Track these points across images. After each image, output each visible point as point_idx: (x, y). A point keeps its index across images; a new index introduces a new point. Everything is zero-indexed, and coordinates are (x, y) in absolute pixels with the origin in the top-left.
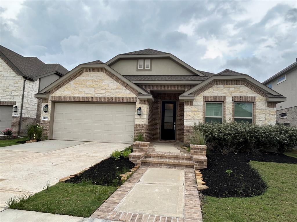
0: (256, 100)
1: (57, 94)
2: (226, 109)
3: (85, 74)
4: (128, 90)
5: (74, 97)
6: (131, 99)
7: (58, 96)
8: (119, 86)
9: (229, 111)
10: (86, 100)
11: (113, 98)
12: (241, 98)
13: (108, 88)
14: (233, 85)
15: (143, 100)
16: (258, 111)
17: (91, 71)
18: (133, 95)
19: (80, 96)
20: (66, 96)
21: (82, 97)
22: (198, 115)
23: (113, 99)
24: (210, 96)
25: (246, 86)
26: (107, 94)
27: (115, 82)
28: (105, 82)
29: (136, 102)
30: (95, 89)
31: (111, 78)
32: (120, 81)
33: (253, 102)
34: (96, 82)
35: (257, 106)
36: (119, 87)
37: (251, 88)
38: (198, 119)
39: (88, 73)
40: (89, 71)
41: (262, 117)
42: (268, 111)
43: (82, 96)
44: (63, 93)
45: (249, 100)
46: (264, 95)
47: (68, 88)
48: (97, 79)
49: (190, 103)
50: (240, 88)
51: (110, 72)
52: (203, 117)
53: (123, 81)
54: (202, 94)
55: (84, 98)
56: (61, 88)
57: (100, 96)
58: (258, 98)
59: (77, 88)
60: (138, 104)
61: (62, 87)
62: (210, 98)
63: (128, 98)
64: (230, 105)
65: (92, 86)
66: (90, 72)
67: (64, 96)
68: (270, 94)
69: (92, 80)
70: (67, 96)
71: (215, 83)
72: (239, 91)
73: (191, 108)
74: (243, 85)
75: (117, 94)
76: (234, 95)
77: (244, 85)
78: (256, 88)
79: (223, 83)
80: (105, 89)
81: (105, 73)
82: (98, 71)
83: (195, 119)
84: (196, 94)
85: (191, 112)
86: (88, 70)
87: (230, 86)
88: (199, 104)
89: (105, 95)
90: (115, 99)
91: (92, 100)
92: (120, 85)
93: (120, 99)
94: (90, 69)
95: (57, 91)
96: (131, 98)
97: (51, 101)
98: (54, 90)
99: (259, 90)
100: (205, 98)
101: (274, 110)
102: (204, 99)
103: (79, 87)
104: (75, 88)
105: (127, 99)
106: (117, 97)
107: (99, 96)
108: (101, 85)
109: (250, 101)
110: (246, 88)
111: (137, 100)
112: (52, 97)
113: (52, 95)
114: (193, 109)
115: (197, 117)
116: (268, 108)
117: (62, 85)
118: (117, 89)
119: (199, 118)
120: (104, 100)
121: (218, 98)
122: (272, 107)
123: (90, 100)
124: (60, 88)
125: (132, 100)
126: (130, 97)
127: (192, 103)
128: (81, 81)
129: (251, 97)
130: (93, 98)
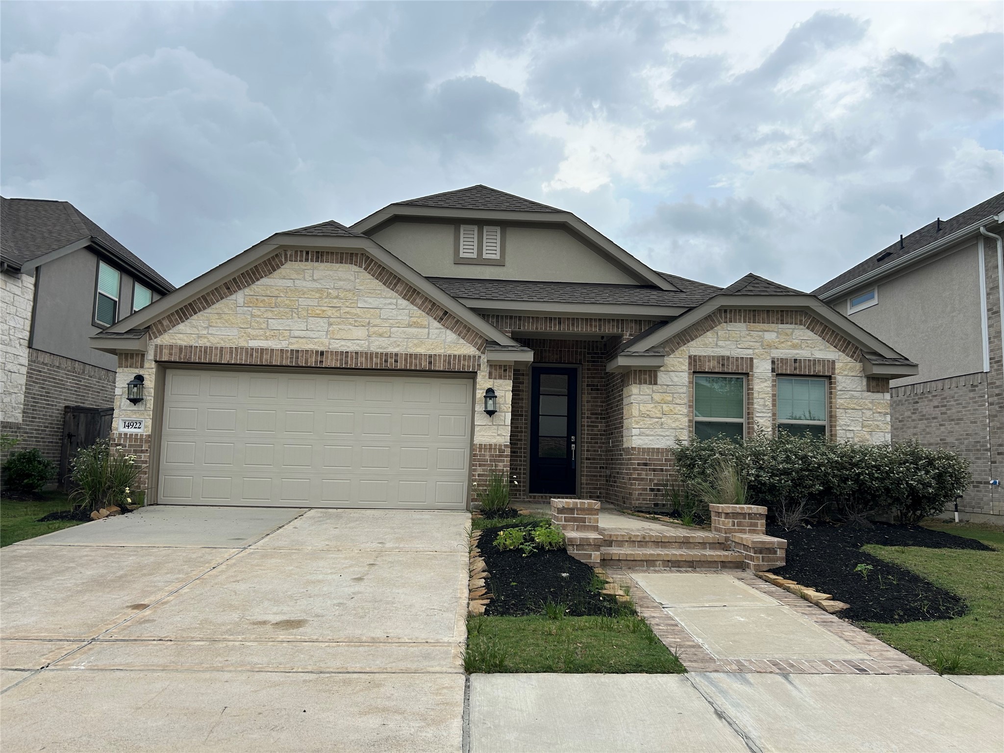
0: (837, 371)
1: (181, 336)
2: (755, 395)
3: (289, 269)
4: (449, 332)
5: (250, 351)
6: (459, 361)
7: (184, 344)
8: (419, 317)
9: (765, 402)
10: (297, 362)
11: (396, 355)
12: (797, 364)
13: (378, 321)
14: (773, 323)
15: (500, 367)
16: (842, 401)
17: (312, 261)
18: (466, 349)
19: (274, 347)
20: (219, 346)
21: (282, 350)
22: (675, 414)
23: (396, 361)
24: (709, 357)
25: (808, 328)
26: (377, 343)
27: (404, 303)
28: (365, 302)
29: (476, 372)
30: (330, 324)
31: (388, 287)
32: (419, 301)
33: (830, 377)
34: (335, 301)
35: (838, 388)
36: (419, 321)
37: (822, 335)
38: (674, 425)
39: (303, 265)
40: (307, 260)
41: (853, 420)
42: (870, 403)
43: (279, 347)
44: (205, 332)
45: (819, 369)
46: (858, 356)
47: (226, 317)
48: (334, 288)
49: (650, 376)
50: (792, 334)
51: (384, 268)
52: (690, 421)
53: (430, 301)
54: (684, 348)
55: (289, 354)
56: (195, 317)
57: (351, 347)
58: (841, 364)
59: (259, 316)
60: (484, 376)
61: (200, 311)
62: (709, 361)
63: (450, 356)
64: (765, 384)
65: (318, 312)
66: (309, 264)
67: (208, 344)
68: (875, 353)
69: (319, 291)
70: (223, 344)
71: (722, 318)
72: (789, 343)
73: (653, 391)
74: (801, 324)
75: (411, 345)
76: (778, 354)
77: (805, 326)
78: (836, 337)
79: (745, 317)
80: (369, 323)
81: (366, 269)
82: (341, 263)
83: (665, 426)
84: (667, 349)
85: (652, 405)
86: (301, 256)
87: (766, 326)
88: (676, 379)
89: (369, 346)
90: (406, 360)
91: (321, 362)
92: (420, 312)
93: (421, 359)
94: (307, 253)
95: (181, 327)
96: (460, 356)
97: (156, 361)
98: (166, 323)
99: (844, 342)
100: (695, 361)
101: (884, 399)
102: (690, 364)
103: (270, 315)
104: (252, 316)
105: (445, 361)
106: (411, 355)
107: (344, 349)
108: (353, 311)
109: (821, 374)
110: (810, 334)
111: (479, 365)
112: (159, 348)
113: (159, 341)
114: (657, 397)
115: (670, 421)
116: (869, 393)
117: (201, 303)
118: (409, 326)
119: (677, 423)
120: (363, 363)
121: (733, 363)
122: (878, 392)
123: (312, 362)
124: (191, 316)
125: (464, 365)
126: (456, 353)
127: (656, 377)
128: (276, 293)
129: (824, 361)
130: (322, 353)
